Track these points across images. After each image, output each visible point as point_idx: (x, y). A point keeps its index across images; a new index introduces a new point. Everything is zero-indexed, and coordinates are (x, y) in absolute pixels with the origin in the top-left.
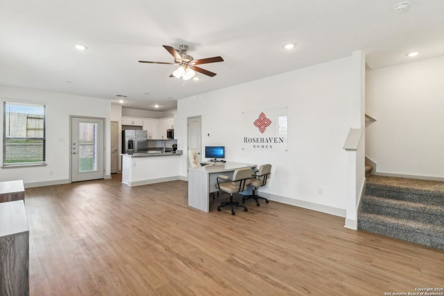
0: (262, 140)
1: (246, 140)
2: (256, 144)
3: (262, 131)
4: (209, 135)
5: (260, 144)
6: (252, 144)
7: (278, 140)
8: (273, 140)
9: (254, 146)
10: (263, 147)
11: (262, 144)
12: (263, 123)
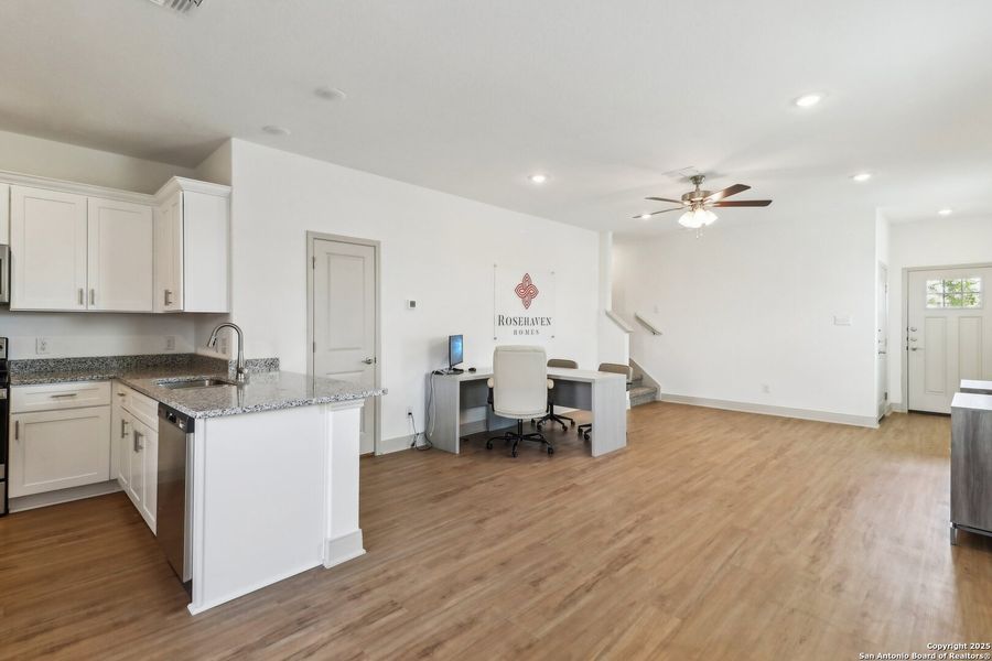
0: (527, 321)
1: (501, 321)
2: (518, 328)
3: (527, 305)
4: (413, 304)
5: (524, 328)
6: (513, 327)
7: (546, 322)
8: (539, 322)
9: (515, 332)
10: (527, 332)
11: (527, 328)
12: (527, 291)
